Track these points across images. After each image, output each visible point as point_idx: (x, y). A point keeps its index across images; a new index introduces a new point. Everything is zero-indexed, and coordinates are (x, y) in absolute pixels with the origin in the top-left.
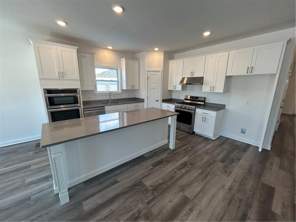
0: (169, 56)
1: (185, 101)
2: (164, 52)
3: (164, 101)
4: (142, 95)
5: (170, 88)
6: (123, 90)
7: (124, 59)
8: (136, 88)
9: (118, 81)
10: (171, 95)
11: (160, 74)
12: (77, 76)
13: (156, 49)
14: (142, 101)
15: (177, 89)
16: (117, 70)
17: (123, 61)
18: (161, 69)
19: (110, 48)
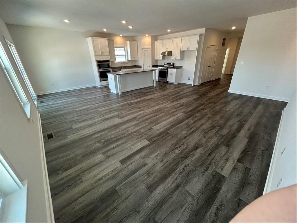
0: (155, 38)
1: (165, 66)
2: (152, 36)
3: (153, 66)
4: (140, 64)
5: (156, 58)
6: (128, 61)
7: (129, 41)
8: (137, 59)
9: (125, 55)
10: (157, 63)
11: (150, 50)
12: (108, 53)
13: (147, 35)
14: (140, 67)
15: (160, 59)
16: (125, 48)
17: (128, 42)
18: (150, 47)
19: (121, 35)
